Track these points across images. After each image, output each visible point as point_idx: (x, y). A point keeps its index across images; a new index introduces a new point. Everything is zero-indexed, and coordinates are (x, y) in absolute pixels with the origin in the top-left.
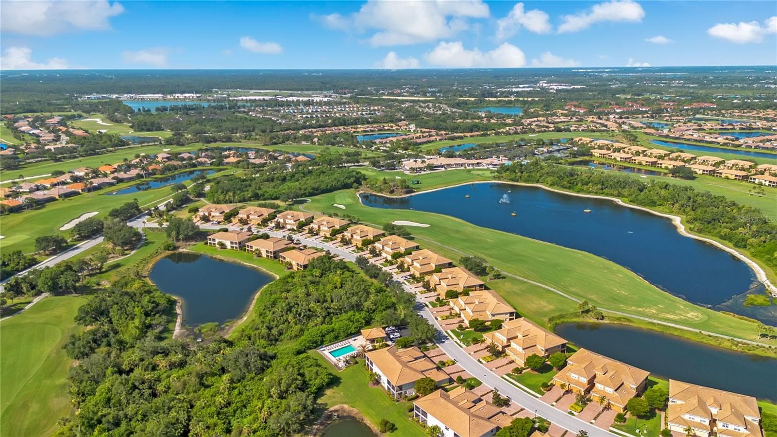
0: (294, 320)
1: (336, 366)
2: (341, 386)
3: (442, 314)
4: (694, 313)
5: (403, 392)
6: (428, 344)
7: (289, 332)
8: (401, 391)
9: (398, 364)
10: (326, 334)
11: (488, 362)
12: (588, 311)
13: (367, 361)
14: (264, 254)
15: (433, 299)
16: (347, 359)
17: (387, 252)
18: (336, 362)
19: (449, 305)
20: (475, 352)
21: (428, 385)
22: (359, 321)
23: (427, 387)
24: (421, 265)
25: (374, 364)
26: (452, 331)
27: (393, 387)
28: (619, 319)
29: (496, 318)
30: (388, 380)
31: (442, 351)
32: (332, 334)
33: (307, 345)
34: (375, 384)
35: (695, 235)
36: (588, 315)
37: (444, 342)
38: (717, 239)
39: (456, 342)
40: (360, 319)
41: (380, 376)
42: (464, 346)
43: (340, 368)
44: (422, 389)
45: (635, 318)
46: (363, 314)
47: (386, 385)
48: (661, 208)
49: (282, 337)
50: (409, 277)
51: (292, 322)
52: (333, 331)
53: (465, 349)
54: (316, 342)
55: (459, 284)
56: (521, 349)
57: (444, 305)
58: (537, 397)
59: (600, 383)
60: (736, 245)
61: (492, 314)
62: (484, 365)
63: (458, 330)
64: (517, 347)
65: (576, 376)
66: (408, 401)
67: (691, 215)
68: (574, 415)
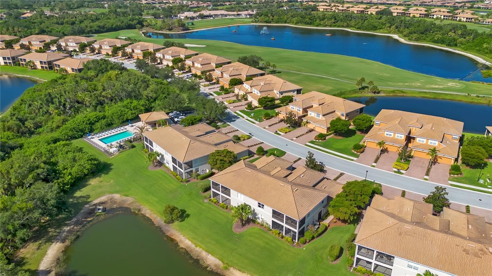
0: (57, 111)
1: (107, 152)
2: (111, 173)
3: (228, 99)
4: (452, 84)
5: (194, 169)
6: (217, 123)
7: (50, 123)
8: (191, 169)
9: (184, 138)
10: (96, 121)
11: (286, 133)
12: (363, 88)
13: (145, 143)
14: (39, 66)
15: (218, 90)
16: (122, 144)
17: (167, 60)
18: (107, 148)
19: (233, 92)
20: (270, 126)
21: (225, 156)
22: (137, 109)
23: (225, 159)
24: (201, 65)
25: (154, 144)
26: (240, 111)
27: (180, 166)
28: (394, 92)
29: (284, 95)
30: (173, 158)
31: (233, 128)
32: (103, 122)
33: (70, 133)
34: (156, 166)
35: (414, 42)
36: (364, 91)
37: (235, 121)
38: (432, 43)
39: (247, 119)
40: (138, 107)
41: (163, 156)
42: (257, 122)
43: (111, 154)
44: (218, 162)
45: (406, 90)
46: (142, 102)
47: (170, 165)
49: (40, 130)
50: (191, 76)
51: (54, 113)
52: (104, 118)
53: (258, 125)
54: (82, 131)
55: (241, 74)
56: (321, 116)
57: (229, 93)
58: (353, 160)
59: (422, 136)
60: (449, 45)
61: (280, 92)
62: (283, 136)
63: (247, 110)
64: (315, 115)
65: (391, 133)
66: (202, 180)
67: (407, 31)
68: (402, 174)
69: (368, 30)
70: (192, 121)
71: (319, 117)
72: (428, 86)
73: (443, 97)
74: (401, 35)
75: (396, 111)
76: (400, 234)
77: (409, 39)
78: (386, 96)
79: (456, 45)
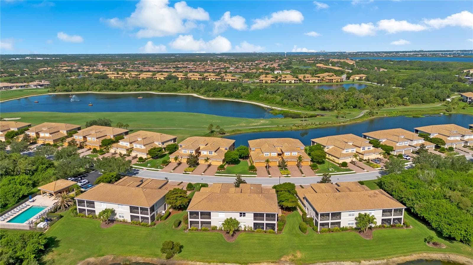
1: (34, 229)
4: (262, 121)
5: (155, 212)
11: (192, 171)
12: (212, 132)
13: (79, 207)
16: (45, 217)
18: (32, 225)
19: (108, 152)
20: (173, 170)
24: (50, 134)
25: (97, 203)
26: (134, 165)
27: (144, 212)
28: (233, 131)
30: (131, 208)
34: (109, 223)
35: (213, 98)
37: (137, 173)
39: (148, 170)
42: (160, 170)
43: (43, 229)
47: (126, 217)
48: (182, 91)
53: (162, 171)
55: (106, 135)
56: (213, 153)
57: (105, 153)
58: (255, 177)
59: (287, 151)
60: (237, 98)
61: (162, 143)
62: (191, 174)
63: (140, 163)
64: (207, 153)
65: (268, 154)
66: (166, 219)
67: (203, 90)
68: (290, 177)
69: (171, 92)
70: (110, 178)
71: (212, 154)
72: (250, 125)
73: (265, 130)
74: (198, 94)
75: (261, 139)
76: (337, 199)
77: (207, 96)
78: (231, 135)
79: (241, 97)
